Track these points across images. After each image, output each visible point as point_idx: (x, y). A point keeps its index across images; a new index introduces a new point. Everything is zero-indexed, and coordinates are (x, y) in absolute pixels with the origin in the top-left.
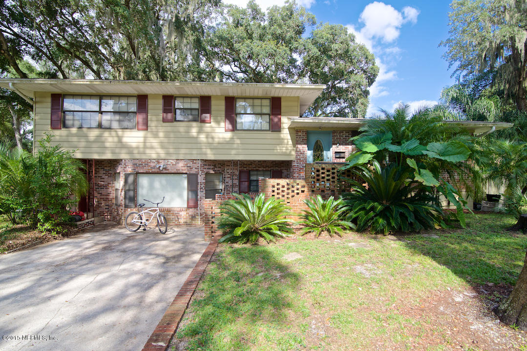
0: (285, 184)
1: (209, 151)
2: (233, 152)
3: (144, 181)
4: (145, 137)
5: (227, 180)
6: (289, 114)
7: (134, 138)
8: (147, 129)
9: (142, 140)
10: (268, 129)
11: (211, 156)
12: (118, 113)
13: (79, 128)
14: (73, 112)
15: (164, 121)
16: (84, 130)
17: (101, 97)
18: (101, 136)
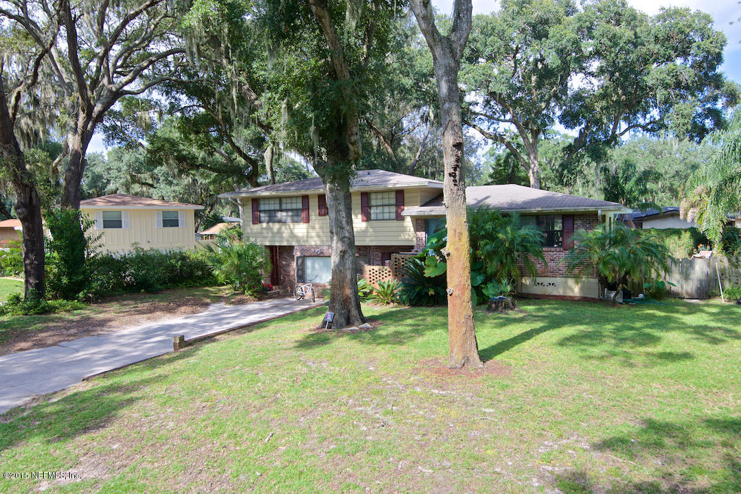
0: (377, 269)
2: (368, 239)
3: (309, 263)
4: (307, 228)
6: (412, 204)
7: (300, 229)
8: (309, 222)
9: (305, 231)
10: (394, 218)
12: (292, 210)
13: (268, 223)
14: (265, 211)
15: (320, 215)
16: (271, 224)
17: (280, 198)
18: (280, 229)
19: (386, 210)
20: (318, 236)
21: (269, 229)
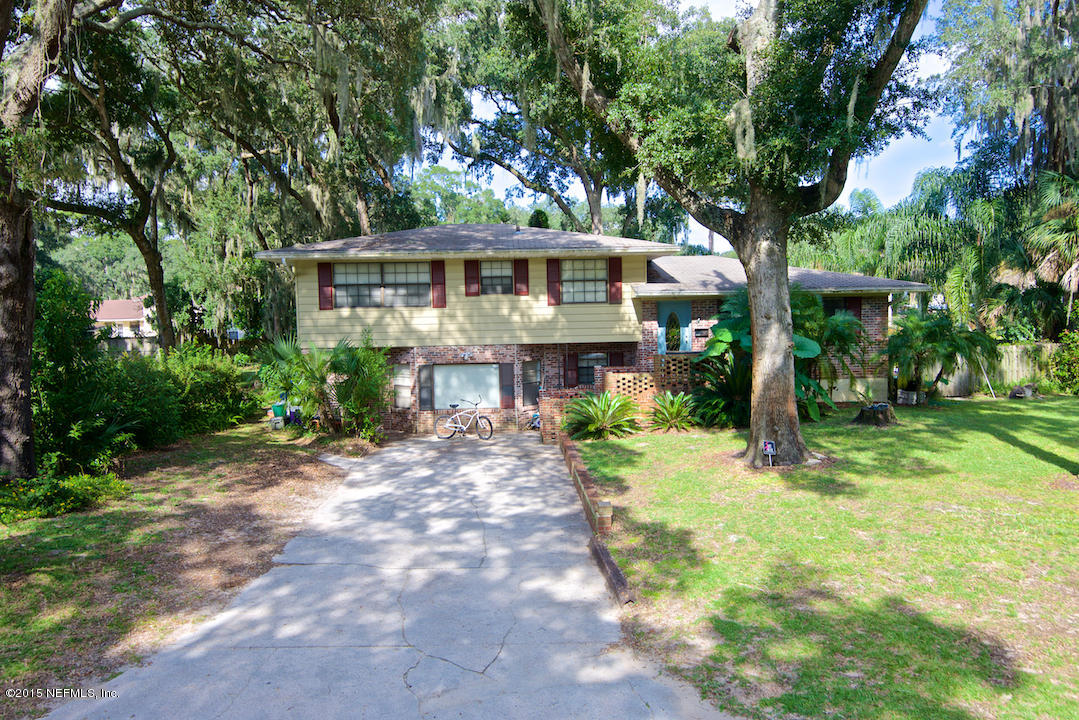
0: (631, 378)
1: (524, 334)
2: (558, 333)
3: (439, 377)
4: (441, 317)
5: (546, 368)
6: (634, 278)
7: (426, 319)
8: (443, 307)
9: (436, 321)
10: (604, 300)
11: (526, 340)
12: (406, 285)
13: (353, 307)
14: (346, 286)
15: (467, 294)
16: (360, 311)
17: (382, 264)
18: (381, 318)
19: (590, 286)
20: (462, 331)
21: (353, 318)
